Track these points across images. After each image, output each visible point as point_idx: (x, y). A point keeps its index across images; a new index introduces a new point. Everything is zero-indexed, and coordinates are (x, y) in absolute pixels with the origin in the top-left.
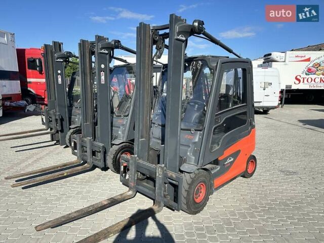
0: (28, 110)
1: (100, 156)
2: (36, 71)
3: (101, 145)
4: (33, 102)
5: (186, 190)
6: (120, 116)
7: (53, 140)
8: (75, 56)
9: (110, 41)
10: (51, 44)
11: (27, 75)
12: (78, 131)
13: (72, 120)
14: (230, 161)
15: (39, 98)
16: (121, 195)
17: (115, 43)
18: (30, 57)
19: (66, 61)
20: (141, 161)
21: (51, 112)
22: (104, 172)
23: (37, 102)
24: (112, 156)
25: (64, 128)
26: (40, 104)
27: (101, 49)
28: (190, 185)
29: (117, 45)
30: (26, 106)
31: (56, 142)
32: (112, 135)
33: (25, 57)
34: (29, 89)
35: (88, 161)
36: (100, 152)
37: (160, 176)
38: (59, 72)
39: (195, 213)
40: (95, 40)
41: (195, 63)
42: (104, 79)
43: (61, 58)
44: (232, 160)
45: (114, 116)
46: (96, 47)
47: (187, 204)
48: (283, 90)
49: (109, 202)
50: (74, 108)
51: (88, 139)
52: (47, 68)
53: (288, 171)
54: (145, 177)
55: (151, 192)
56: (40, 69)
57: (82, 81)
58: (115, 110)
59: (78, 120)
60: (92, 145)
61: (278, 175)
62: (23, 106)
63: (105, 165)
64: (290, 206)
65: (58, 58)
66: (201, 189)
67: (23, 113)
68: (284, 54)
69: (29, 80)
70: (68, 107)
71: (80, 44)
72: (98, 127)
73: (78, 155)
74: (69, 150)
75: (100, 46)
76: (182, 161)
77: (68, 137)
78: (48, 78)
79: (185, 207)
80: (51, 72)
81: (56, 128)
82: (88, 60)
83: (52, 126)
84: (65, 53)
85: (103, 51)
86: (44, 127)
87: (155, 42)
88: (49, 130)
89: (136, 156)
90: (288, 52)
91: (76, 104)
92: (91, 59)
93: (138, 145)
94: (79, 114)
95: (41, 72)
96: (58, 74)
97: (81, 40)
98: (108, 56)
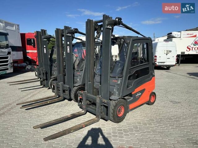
0: (27, 69)
1: (67, 92)
2: (31, 46)
3: (68, 86)
4: (30, 64)
5: (113, 110)
6: (78, 71)
7: (41, 85)
8: (53, 38)
9: (72, 29)
10: (40, 31)
11: (27, 48)
12: (55, 79)
13: (52, 73)
14: (139, 95)
15: (33, 62)
16: (78, 112)
17: (75, 30)
18: (28, 38)
19: (48, 40)
20: (89, 94)
21: (40, 69)
22: (70, 101)
23: (32, 64)
24: (74, 93)
25: (47, 78)
26: (34, 65)
27: (67, 34)
28: (115, 107)
29: (76, 31)
30: (26, 66)
31: (43, 86)
32: (74, 82)
33: (25, 38)
34: (27, 56)
35: (61, 95)
36: (67, 90)
37: (99, 102)
38: (45, 46)
39: (118, 122)
40: (64, 29)
41: (119, 40)
42: (69, 50)
43: (46, 39)
44: (140, 94)
45: (75, 71)
46: (65, 33)
47: (113, 117)
48: (180, 55)
49: (72, 116)
50: (53, 67)
51: (61, 83)
52: (38, 44)
53: (175, 102)
54: (91, 103)
55: (94, 111)
56: (33, 45)
57: (57, 51)
58: (75, 67)
59: (55, 73)
60: (63, 87)
61: (169, 103)
62: (24, 66)
63: (70, 98)
64: (173, 120)
65: (44, 39)
66: (121, 109)
67: (25, 70)
68: (180, 33)
69: (27, 51)
70: (50, 66)
71: (56, 31)
72: (66, 77)
73: (55, 92)
74: (51, 90)
75: (67, 31)
76: (111, 94)
77: (50, 83)
78: (38, 50)
79: (112, 118)
80: (40, 46)
81: (43, 78)
82: (60, 40)
83: (41, 77)
84: (48, 36)
85: (68, 35)
86: (37, 77)
87: (96, 29)
88: (39, 79)
89: (86, 91)
90: (182, 32)
91: (54, 65)
92: (62, 39)
93: (87, 86)
94: (56, 70)
95: (34, 46)
96: (44, 48)
97: (56, 29)
98: (71, 37)
